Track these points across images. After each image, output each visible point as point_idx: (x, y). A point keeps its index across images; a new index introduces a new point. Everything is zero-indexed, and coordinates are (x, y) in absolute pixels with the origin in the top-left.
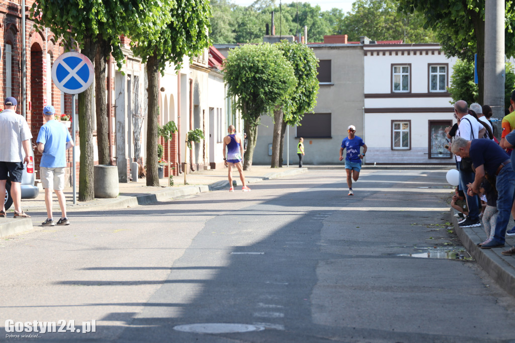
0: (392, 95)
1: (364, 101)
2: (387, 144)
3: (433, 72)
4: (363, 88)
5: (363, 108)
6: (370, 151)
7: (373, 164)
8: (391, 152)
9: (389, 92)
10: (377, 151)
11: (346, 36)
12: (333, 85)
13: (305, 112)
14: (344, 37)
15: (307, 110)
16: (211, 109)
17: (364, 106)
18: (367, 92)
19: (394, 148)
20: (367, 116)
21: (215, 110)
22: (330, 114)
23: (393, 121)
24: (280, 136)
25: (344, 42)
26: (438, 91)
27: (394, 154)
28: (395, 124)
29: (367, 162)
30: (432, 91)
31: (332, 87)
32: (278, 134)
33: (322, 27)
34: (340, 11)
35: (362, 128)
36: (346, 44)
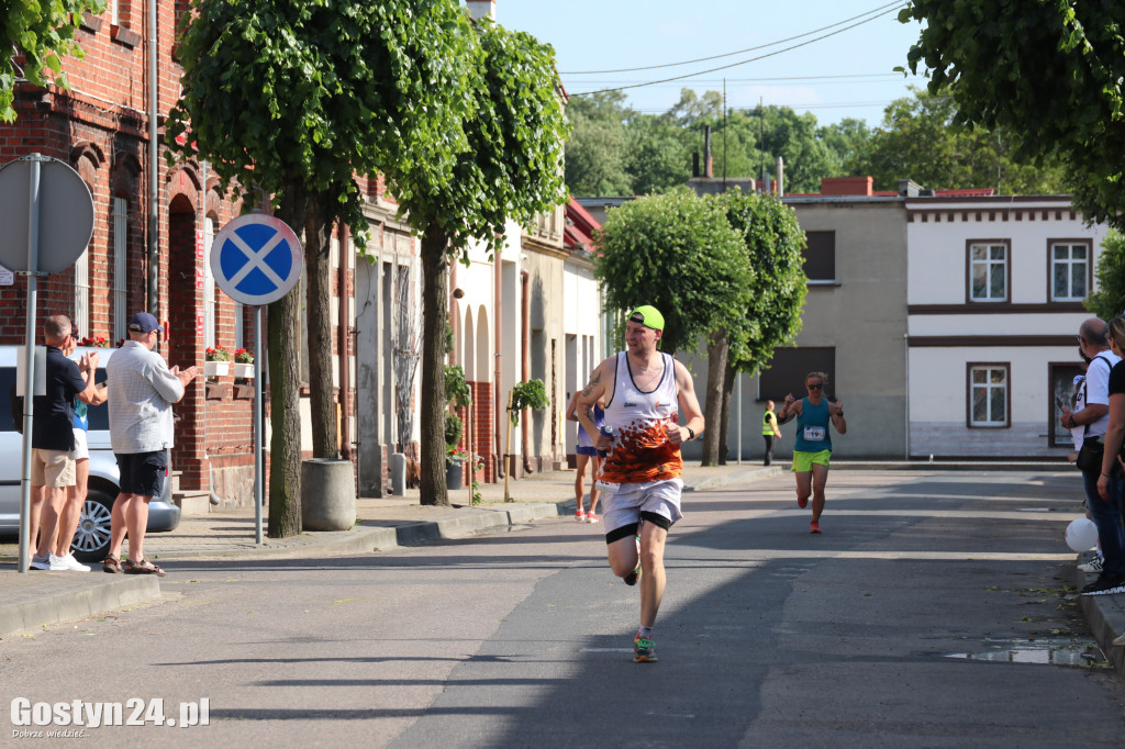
0: (969, 308)
1: (906, 321)
2: (957, 414)
3: (1057, 257)
4: (906, 292)
5: (906, 336)
6: (921, 430)
7: (927, 458)
8: (966, 433)
9: (961, 300)
10: (936, 429)
11: (870, 179)
12: (839, 286)
13: (777, 343)
14: (866, 182)
15: (782, 341)
16: (571, 338)
17: (906, 331)
18: (913, 300)
19: (974, 423)
20: (914, 352)
21: (579, 340)
22: (832, 350)
23: (970, 365)
24: (721, 396)
25: (865, 192)
26: (1070, 298)
27: (973, 437)
28: (975, 371)
29: (914, 454)
30: (1055, 299)
31: (836, 291)
32: (717, 392)
33: (821, 160)
34: (862, 125)
35: (903, 380)
36: (870, 196)
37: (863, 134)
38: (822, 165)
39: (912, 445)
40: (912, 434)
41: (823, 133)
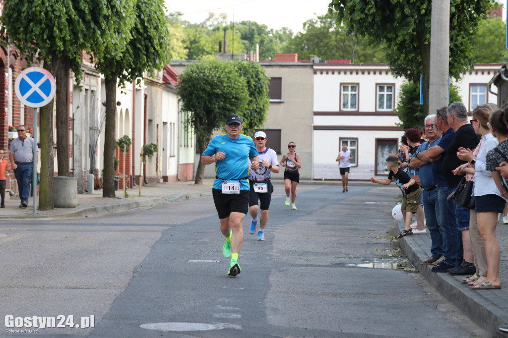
0: (341, 113)
1: (313, 118)
3: (380, 91)
4: (313, 105)
5: (312, 125)
6: (318, 167)
7: (321, 180)
9: (337, 110)
10: (325, 167)
11: (296, 55)
12: (283, 102)
14: (295, 56)
15: (258, 126)
16: (165, 123)
17: (313, 123)
18: (316, 109)
20: (316, 132)
21: (169, 125)
22: (280, 131)
23: (341, 139)
25: (294, 60)
26: (385, 110)
28: (344, 141)
29: (315, 178)
30: (379, 110)
31: (282, 105)
33: (271, 44)
34: (290, 31)
35: (311, 145)
36: (296, 62)
37: (291, 34)
38: (271, 47)
39: (315, 174)
40: (315, 169)
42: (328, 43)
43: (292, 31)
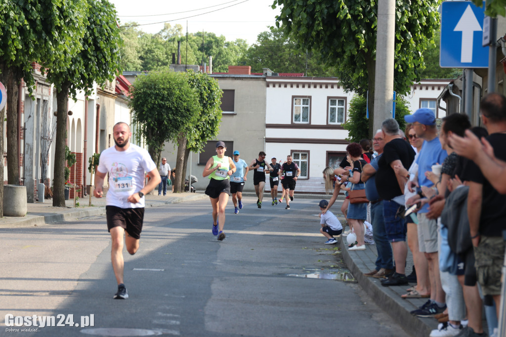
0: (292, 126)
1: (265, 131)
3: (331, 105)
4: (265, 118)
5: (264, 137)
9: (289, 123)
11: (250, 67)
12: (236, 114)
13: (207, 139)
14: (248, 68)
15: (210, 138)
17: (265, 135)
18: (268, 122)
20: (268, 144)
22: (232, 142)
23: (292, 151)
24: (183, 162)
25: (248, 73)
26: (336, 123)
30: (330, 123)
31: (234, 116)
32: (181, 160)
33: (227, 56)
34: (245, 42)
36: (250, 75)
37: (246, 46)
38: (227, 59)
41: (228, 44)
42: (281, 56)
43: (246, 43)
